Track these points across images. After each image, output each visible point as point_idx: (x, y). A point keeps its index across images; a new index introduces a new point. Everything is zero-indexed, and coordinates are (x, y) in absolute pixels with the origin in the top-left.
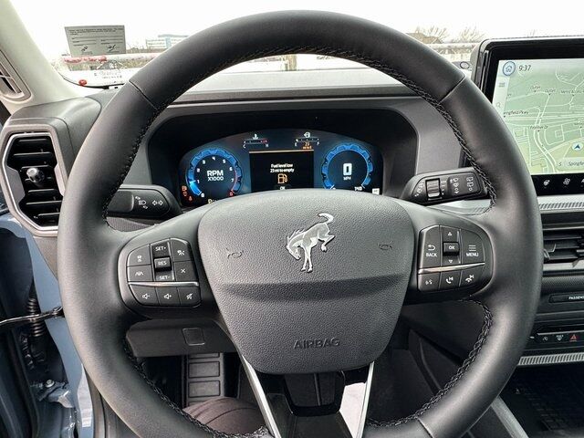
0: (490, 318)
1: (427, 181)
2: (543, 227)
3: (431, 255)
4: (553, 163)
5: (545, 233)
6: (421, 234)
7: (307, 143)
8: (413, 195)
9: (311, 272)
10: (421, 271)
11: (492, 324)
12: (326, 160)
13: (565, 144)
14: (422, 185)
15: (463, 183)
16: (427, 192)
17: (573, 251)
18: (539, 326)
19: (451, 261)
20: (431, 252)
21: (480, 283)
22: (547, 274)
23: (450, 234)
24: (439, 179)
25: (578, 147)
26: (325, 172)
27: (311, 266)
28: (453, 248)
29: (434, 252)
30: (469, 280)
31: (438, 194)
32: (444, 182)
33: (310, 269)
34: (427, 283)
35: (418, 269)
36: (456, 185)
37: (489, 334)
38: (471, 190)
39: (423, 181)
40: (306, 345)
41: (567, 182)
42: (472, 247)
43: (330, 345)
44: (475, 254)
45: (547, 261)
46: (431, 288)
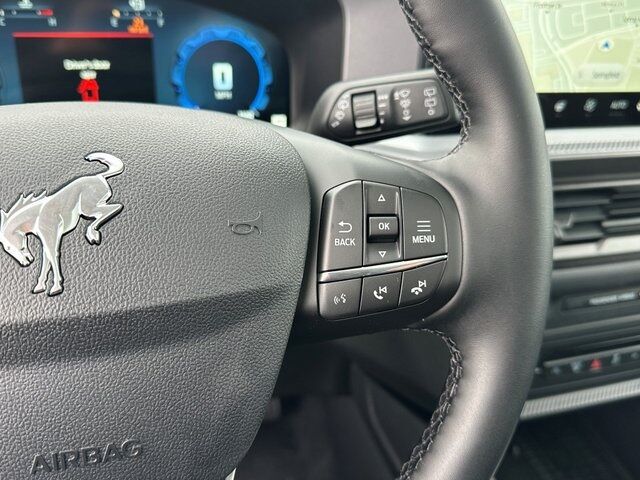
0: (460, 363)
1: (353, 96)
2: (555, 183)
3: (344, 243)
4: (570, 72)
5: (558, 195)
6: (326, 199)
7: (139, 21)
8: (328, 123)
9: (58, 293)
10: (324, 277)
11: (463, 374)
12: (178, 57)
13: (589, 38)
14: (344, 105)
15: (418, 101)
16: (354, 119)
17: (597, 224)
18: (551, 351)
19: (383, 254)
20: (345, 236)
21: (438, 295)
22: (559, 264)
23: (382, 199)
24: (374, 92)
25: (607, 45)
26: (178, 80)
27: (57, 278)
28: (386, 226)
29: (350, 235)
30: (416, 290)
31: (372, 122)
32: (383, 97)
33: (56, 288)
34: (336, 300)
35: (320, 272)
36: (405, 104)
37: (457, 394)
38: (431, 113)
39: (347, 95)
40: (61, 462)
41: (590, 105)
42: (424, 224)
43: (120, 457)
44: (428, 239)
45: (559, 243)
46: (344, 311)
